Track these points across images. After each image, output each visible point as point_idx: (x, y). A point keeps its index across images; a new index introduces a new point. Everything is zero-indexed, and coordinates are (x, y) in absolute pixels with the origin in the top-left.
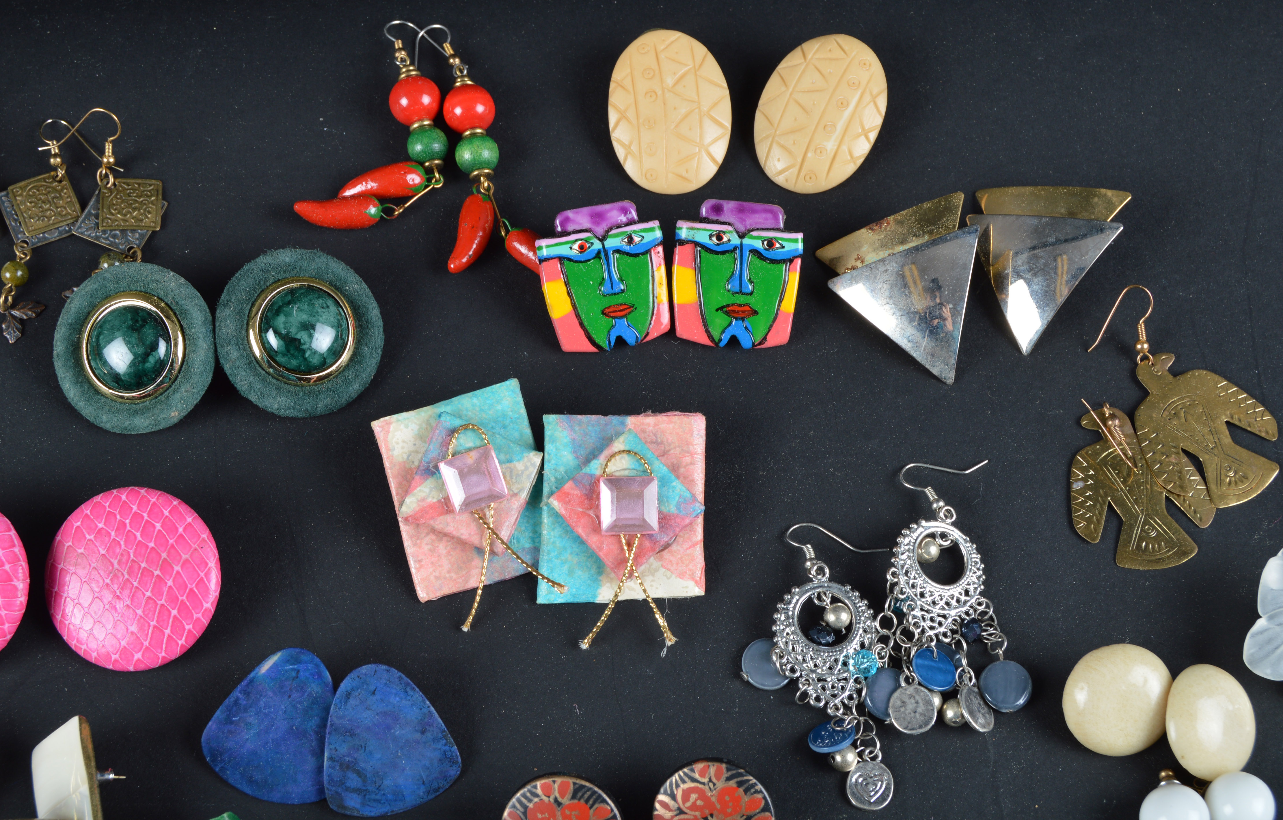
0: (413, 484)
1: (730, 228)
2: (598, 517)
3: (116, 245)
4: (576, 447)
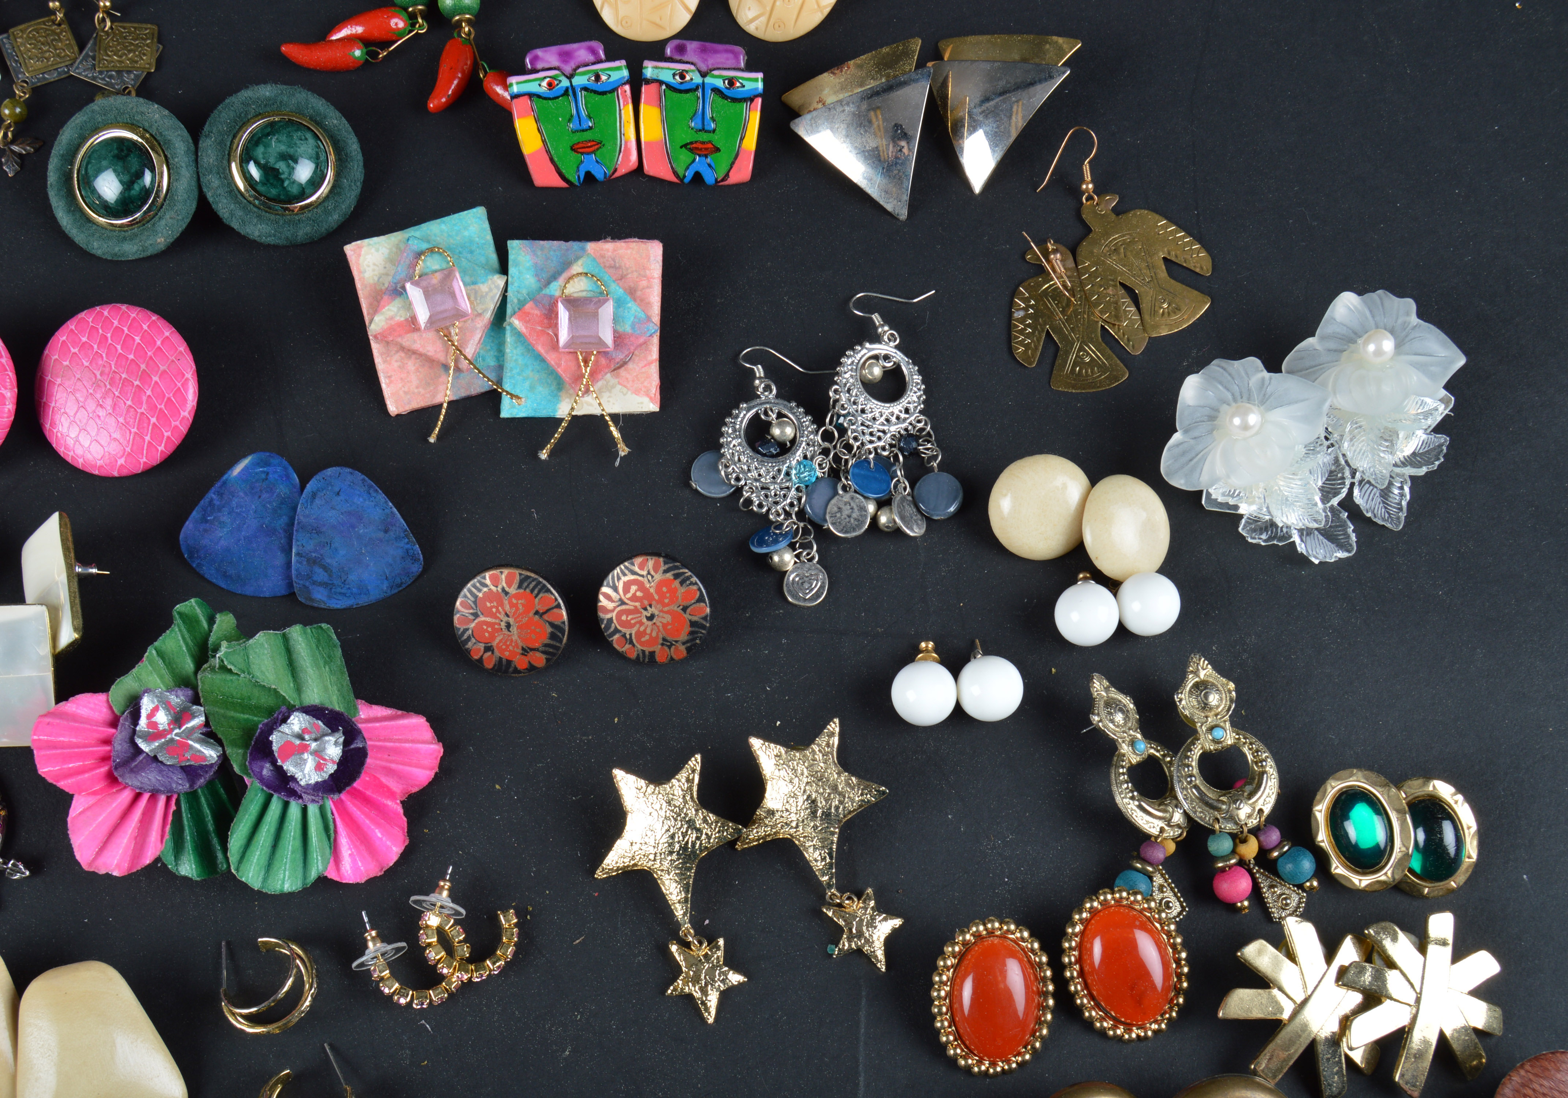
0: (382, 303)
1: (692, 67)
2: (557, 335)
3: (112, 85)
4: (538, 271)
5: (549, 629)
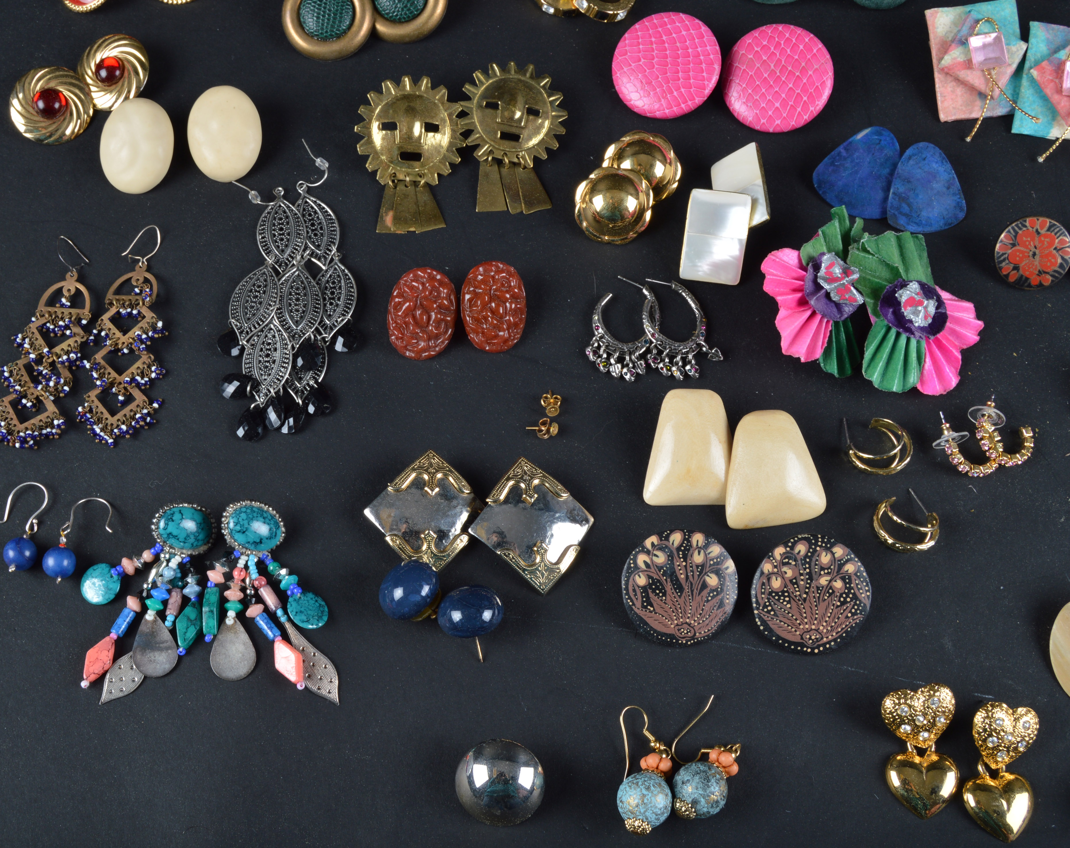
0: (951, 48)
2: (1062, 83)
4: (1049, 42)
5: (1060, 261)
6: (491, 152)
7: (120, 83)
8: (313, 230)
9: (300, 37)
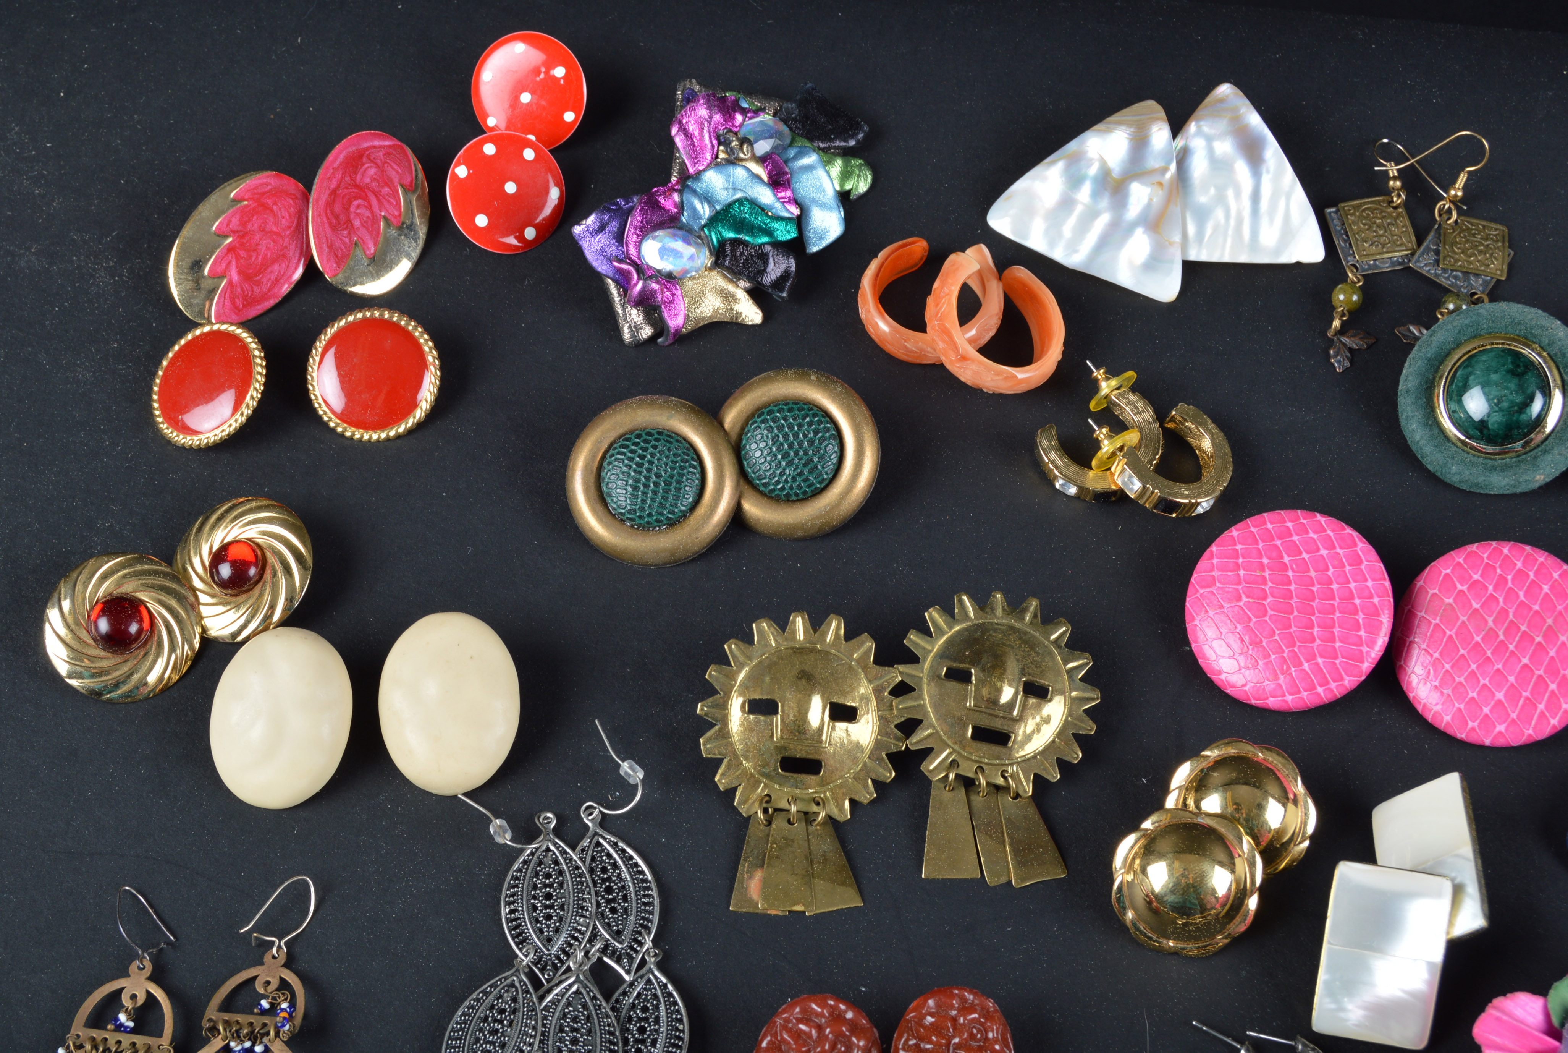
3: (1457, 287)
6: (954, 764)
7: (257, 591)
8: (608, 901)
9: (600, 520)
